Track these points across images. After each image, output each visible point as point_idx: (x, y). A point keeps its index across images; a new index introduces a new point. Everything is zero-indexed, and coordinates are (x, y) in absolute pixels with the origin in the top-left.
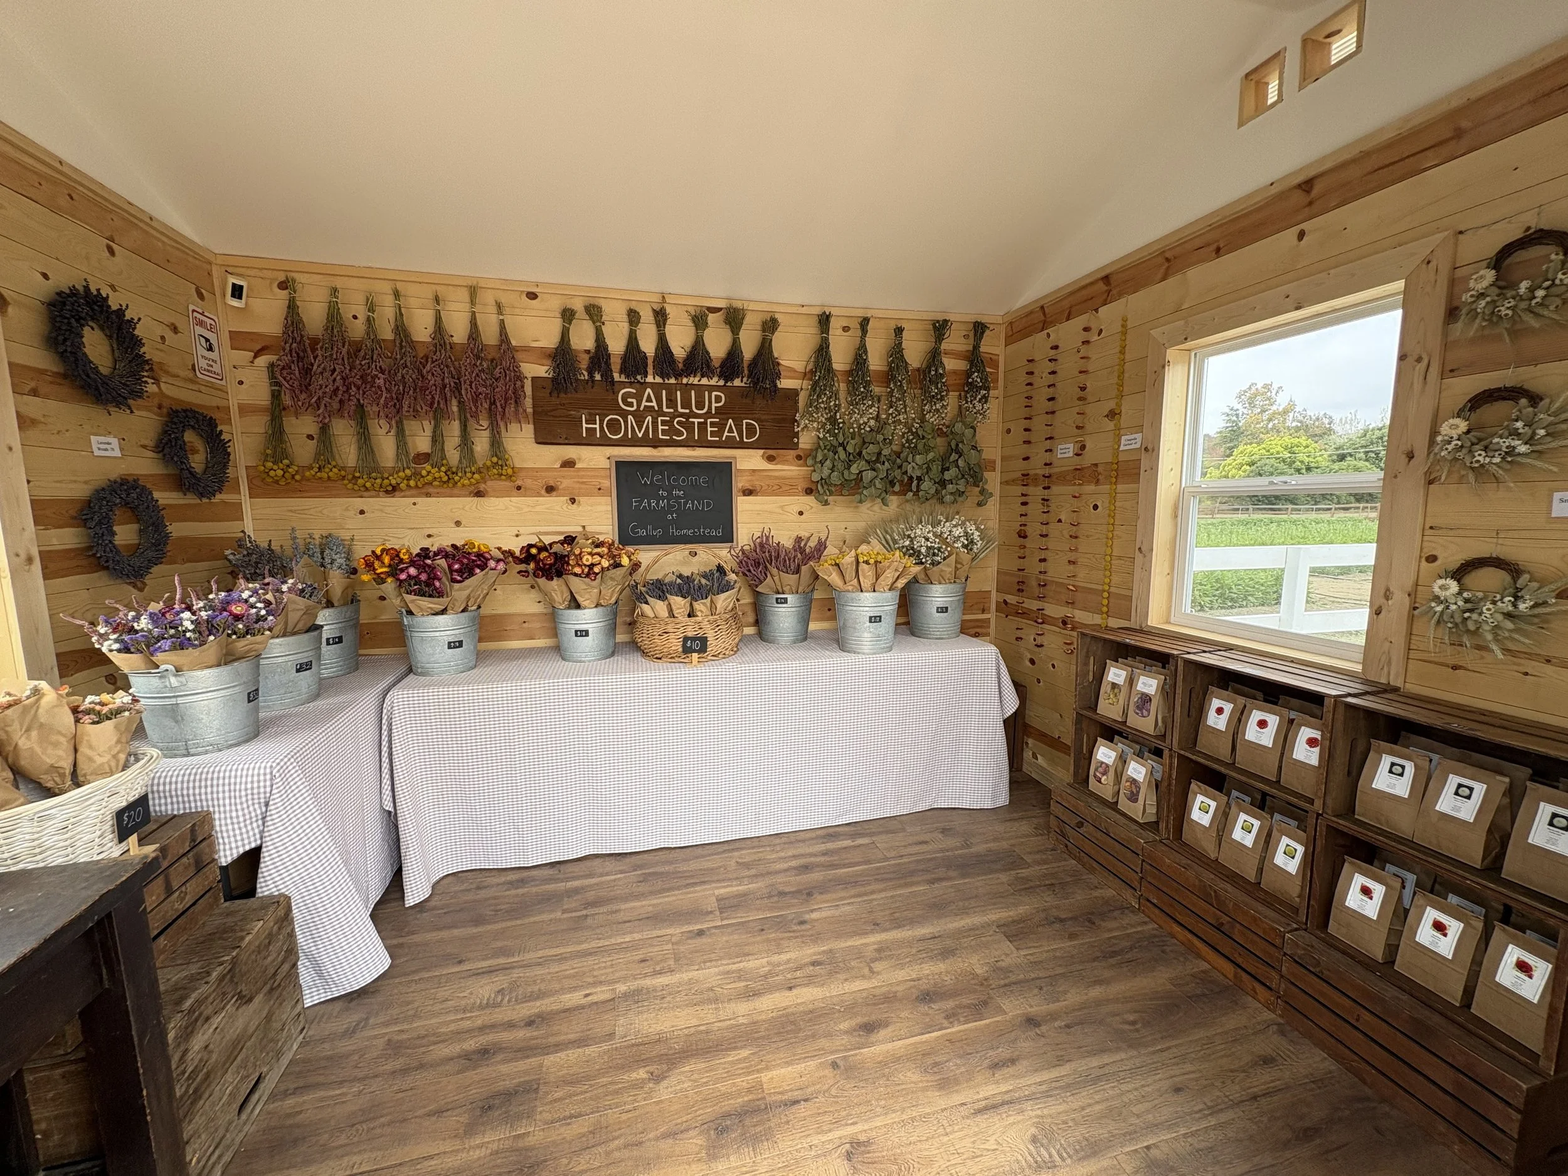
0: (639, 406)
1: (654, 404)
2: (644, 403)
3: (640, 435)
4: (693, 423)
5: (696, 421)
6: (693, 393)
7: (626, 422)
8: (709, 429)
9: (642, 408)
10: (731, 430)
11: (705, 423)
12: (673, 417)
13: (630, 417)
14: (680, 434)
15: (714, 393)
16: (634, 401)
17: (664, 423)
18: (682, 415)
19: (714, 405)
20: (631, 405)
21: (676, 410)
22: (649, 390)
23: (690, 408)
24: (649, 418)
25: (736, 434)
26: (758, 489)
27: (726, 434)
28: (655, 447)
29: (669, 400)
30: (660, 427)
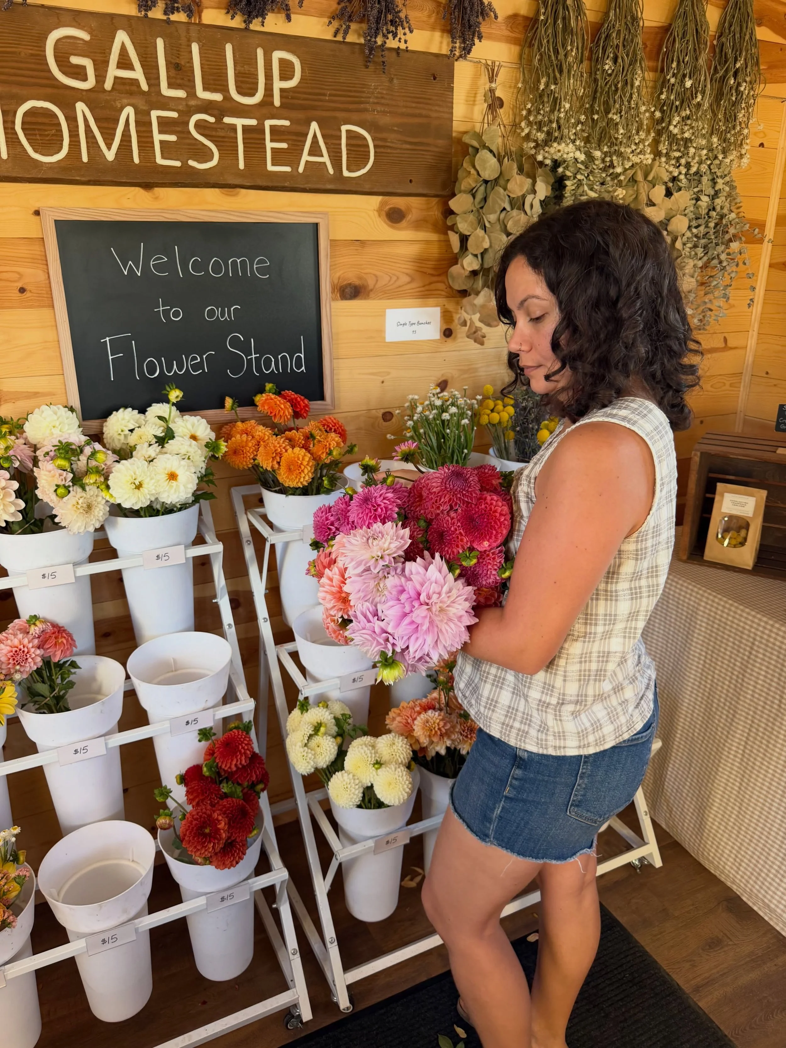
0: (101, 77)
1: (138, 74)
2: (113, 72)
3: (110, 155)
4: (233, 128)
5: (239, 122)
6: (229, 48)
7: (72, 119)
8: (269, 145)
9: (108, 85)
10: (315, 150)
11: (260, 130)
12: (187, 113)
13: (80, 107)
14: (206, 155)
15: (277, 55)
16: (88, 63)
17: (165, 126)
18: (207, 107)
19: (278, 85)
20: (79, 73)
21: (192, 93)
22: (122, 37)
23: (224, 89)
24: (129, 112)
25: (326, 159)
26: (371, 283)
27: (305, 157)
28: (148, 186)
29: (174, 66)
30: (157, 137)
